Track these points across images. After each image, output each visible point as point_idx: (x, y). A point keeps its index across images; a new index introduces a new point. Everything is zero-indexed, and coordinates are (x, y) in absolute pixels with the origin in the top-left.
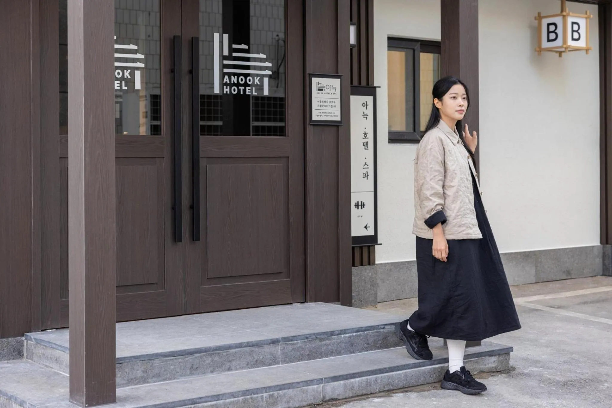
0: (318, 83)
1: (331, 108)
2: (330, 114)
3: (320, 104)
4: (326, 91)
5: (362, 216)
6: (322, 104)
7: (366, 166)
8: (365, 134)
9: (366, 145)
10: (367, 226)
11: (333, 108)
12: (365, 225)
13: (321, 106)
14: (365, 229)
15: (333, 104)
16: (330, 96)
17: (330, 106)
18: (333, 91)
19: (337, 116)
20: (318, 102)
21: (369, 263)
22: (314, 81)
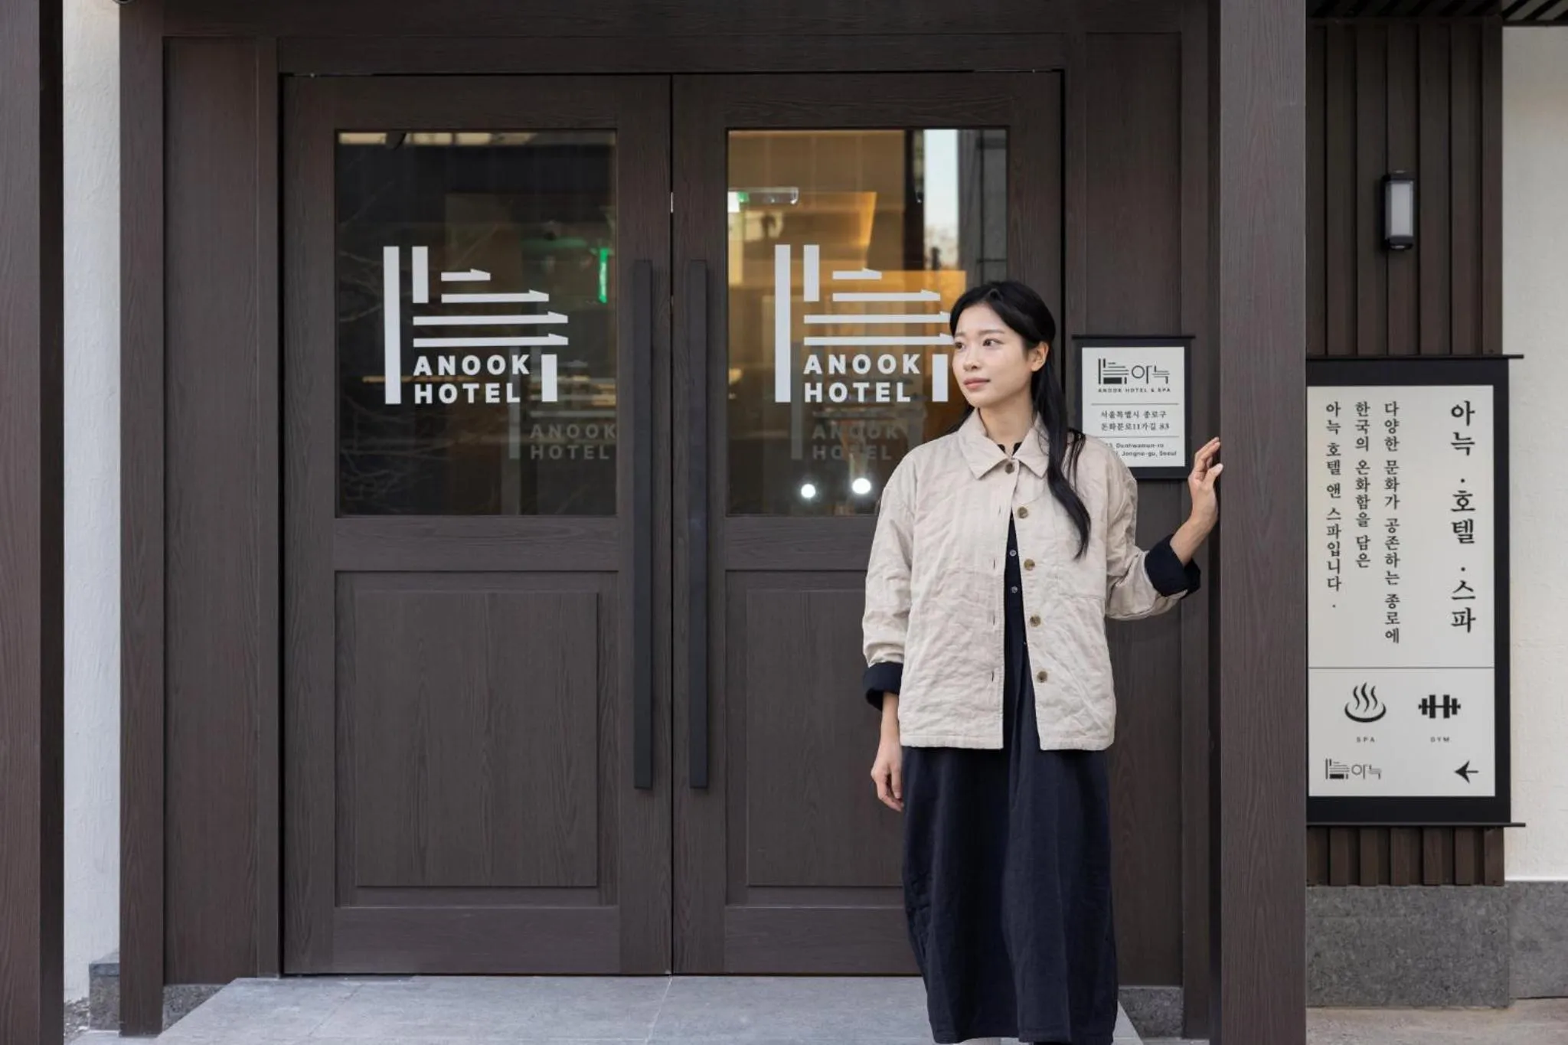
0: (1102, 363)
1: (1150, 432)
2: (1146, 450)
3: (1109, 421)
4: (1132, 382)
5: (1446, 740)
6: (1117, 420)
7: (1464, 592)
8: (1463, 500)
9: (1464, 532)
10: (1468, 769)
11: (1158, 432)
12: (1460, 766)
13: (1112, 426)
14: (1460, 778)
15: (1158, 421)
16: (1149, 397)
17: (1145, 425)
18: (1157, 382)
19: (1174, 454)
20: (1104, 414)
21: (1480, 879)
22: (1091, 356)
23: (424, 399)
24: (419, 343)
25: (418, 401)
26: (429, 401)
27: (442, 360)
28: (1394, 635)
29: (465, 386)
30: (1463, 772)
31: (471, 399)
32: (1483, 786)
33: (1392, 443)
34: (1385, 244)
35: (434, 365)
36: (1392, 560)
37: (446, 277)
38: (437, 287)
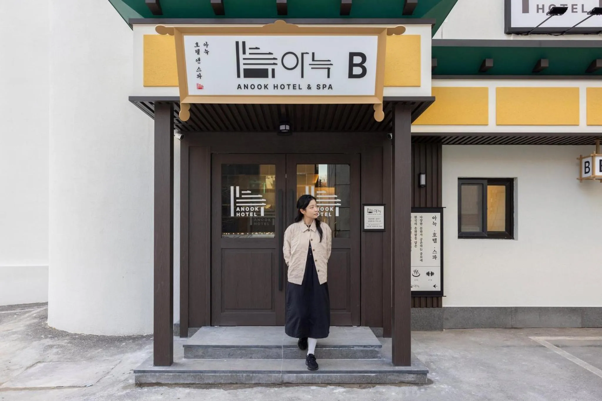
0: (368, 209)
1: (377, 222)
2: (377, 226)
3: (369, 220)
4: (374, 213)
5: (431, 280)
6: (371, 220)
7: (435, 252)
8: (435, 235)
9: (435, 241)
10: (436, 286)
11: (379, 222)
12: (434, 285)
13: (370, 221)
14: (434, 287)
15: (379, 220)
16: (377, 215)
17: (376, 221)
18: (378, 213)
19: (382, 226)
20: (369, 219)
21: (438, 307)
22: (366, 208)
23: (238, 215)
24: (237, 205)
25: (237, 216)
26: (239, 216)
27: (242, 208)
28: (422, 260)
29: (246, 213)
30: (434, 286)
31: (247, 216)
32: (438, 289)
33: (421, 224)
34: (420, 186)
35: (240, 209)
36: (421, 246)
37: (243, 192)
38: (241, 194)
